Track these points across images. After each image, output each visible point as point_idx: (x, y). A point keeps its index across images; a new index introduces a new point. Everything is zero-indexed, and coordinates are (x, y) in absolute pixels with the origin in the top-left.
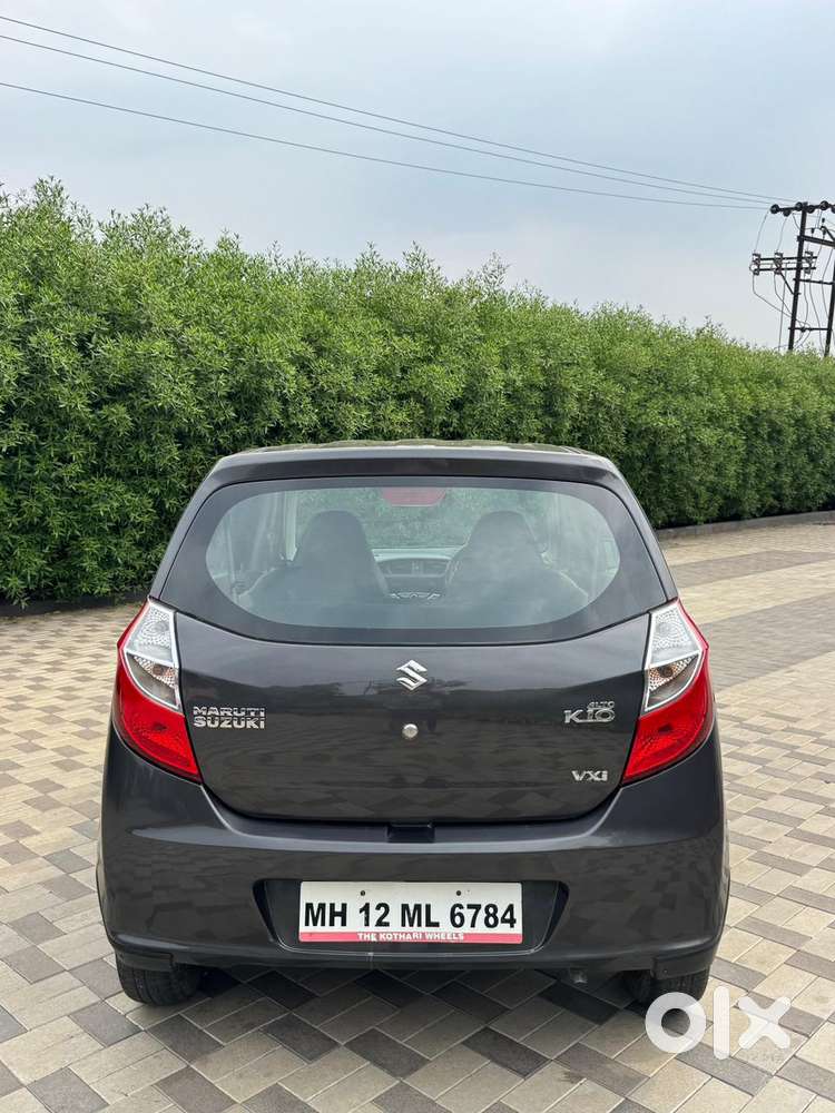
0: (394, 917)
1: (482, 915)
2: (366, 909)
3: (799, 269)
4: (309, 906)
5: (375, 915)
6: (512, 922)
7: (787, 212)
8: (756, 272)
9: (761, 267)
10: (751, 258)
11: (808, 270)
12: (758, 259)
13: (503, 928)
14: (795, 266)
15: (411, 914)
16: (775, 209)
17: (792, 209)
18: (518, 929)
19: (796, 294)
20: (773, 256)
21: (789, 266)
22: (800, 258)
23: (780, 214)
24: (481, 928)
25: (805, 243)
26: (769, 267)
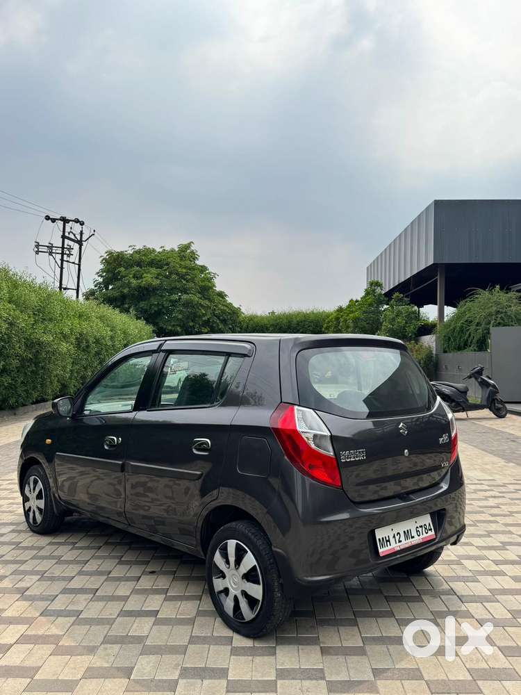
0: (402, 538)
1: (424, 529)
2: (394, 537)
3: (63, 254)
4: (379, 539)
5: (397, 538)
6: (431, 530)
7: (54, 220)
8: (37, 252)
9: (40, 250)
10: (34, 244)
11: (69, 255)
12: (38, 245)
13: (430, 532)
14: (60, 252)
15: (407, 534)
16: (48, 218)
17: (57, 219)
18: (433, 532)
19: (62, 268)
20: (48, 245)
21: (57, 252)
22: (63, 248)
23: (50, 221)
24: (425, 535)
25: (66, 240)
26: (46, 251)
